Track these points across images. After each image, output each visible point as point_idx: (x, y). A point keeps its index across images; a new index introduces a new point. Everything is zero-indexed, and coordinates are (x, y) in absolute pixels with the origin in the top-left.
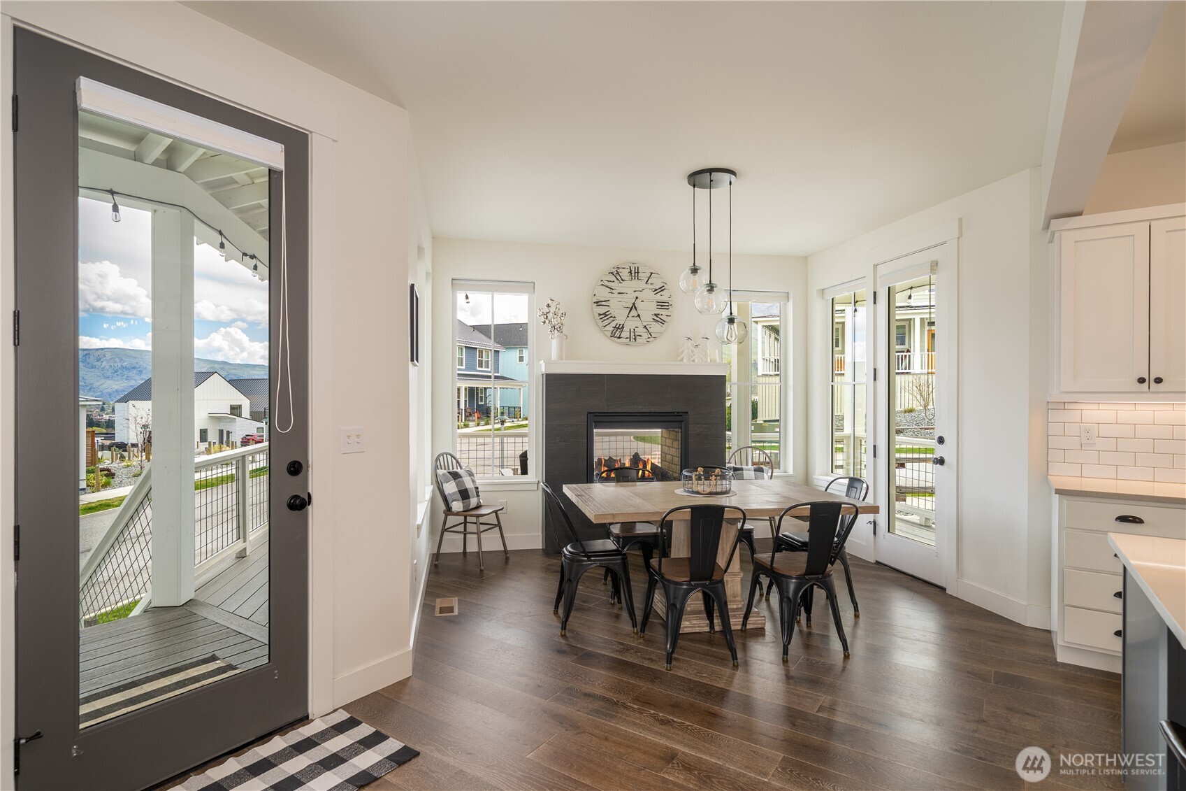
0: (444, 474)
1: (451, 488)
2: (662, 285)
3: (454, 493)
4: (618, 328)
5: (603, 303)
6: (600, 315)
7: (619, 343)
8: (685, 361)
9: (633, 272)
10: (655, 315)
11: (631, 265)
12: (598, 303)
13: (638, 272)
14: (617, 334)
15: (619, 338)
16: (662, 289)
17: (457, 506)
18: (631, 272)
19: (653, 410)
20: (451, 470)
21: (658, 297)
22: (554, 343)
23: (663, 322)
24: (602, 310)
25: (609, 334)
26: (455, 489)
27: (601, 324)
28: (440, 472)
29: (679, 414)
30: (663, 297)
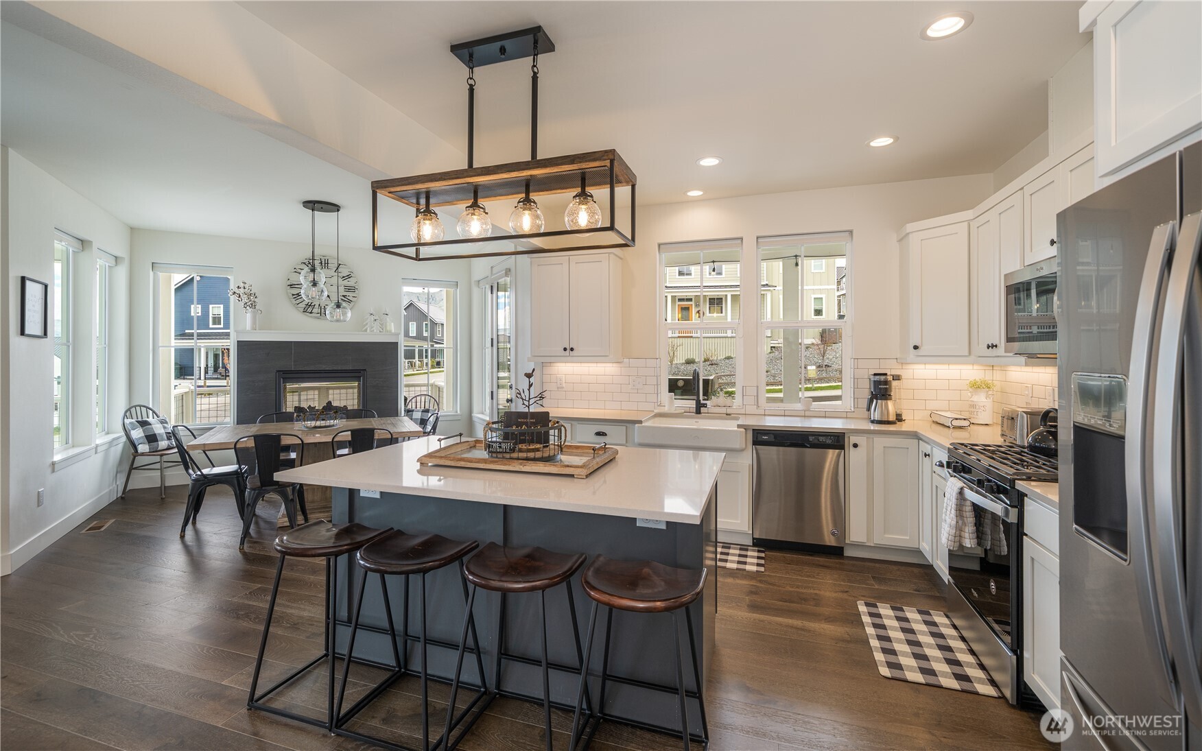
0: (131, 423)
1: (137, 434)
2: (349, 273)
3: (140, 438)
4: (310, 305)
5: (296, 286)
6: (293, 295)
7: (311, 317)
8: (368, 331)
9: (323, 263)
10: (343, 296)
11: (321, 257)
12: (291, 286)
13: (328, 263)
14: (309, 310)
15: (311, 313)
16: (349, 276)
17: (143, 448)
18: (321, 263)
19: (335, 368)
20: (140, 419)
21: (346, 283)
22: (249, 316)
23: (350, 301)
24: (295, 291)
25: (302, 310)
26: (142, 434)
27: (295, 302)
28: (127, 421)
29: (358, 371)
30: (351, 282)
